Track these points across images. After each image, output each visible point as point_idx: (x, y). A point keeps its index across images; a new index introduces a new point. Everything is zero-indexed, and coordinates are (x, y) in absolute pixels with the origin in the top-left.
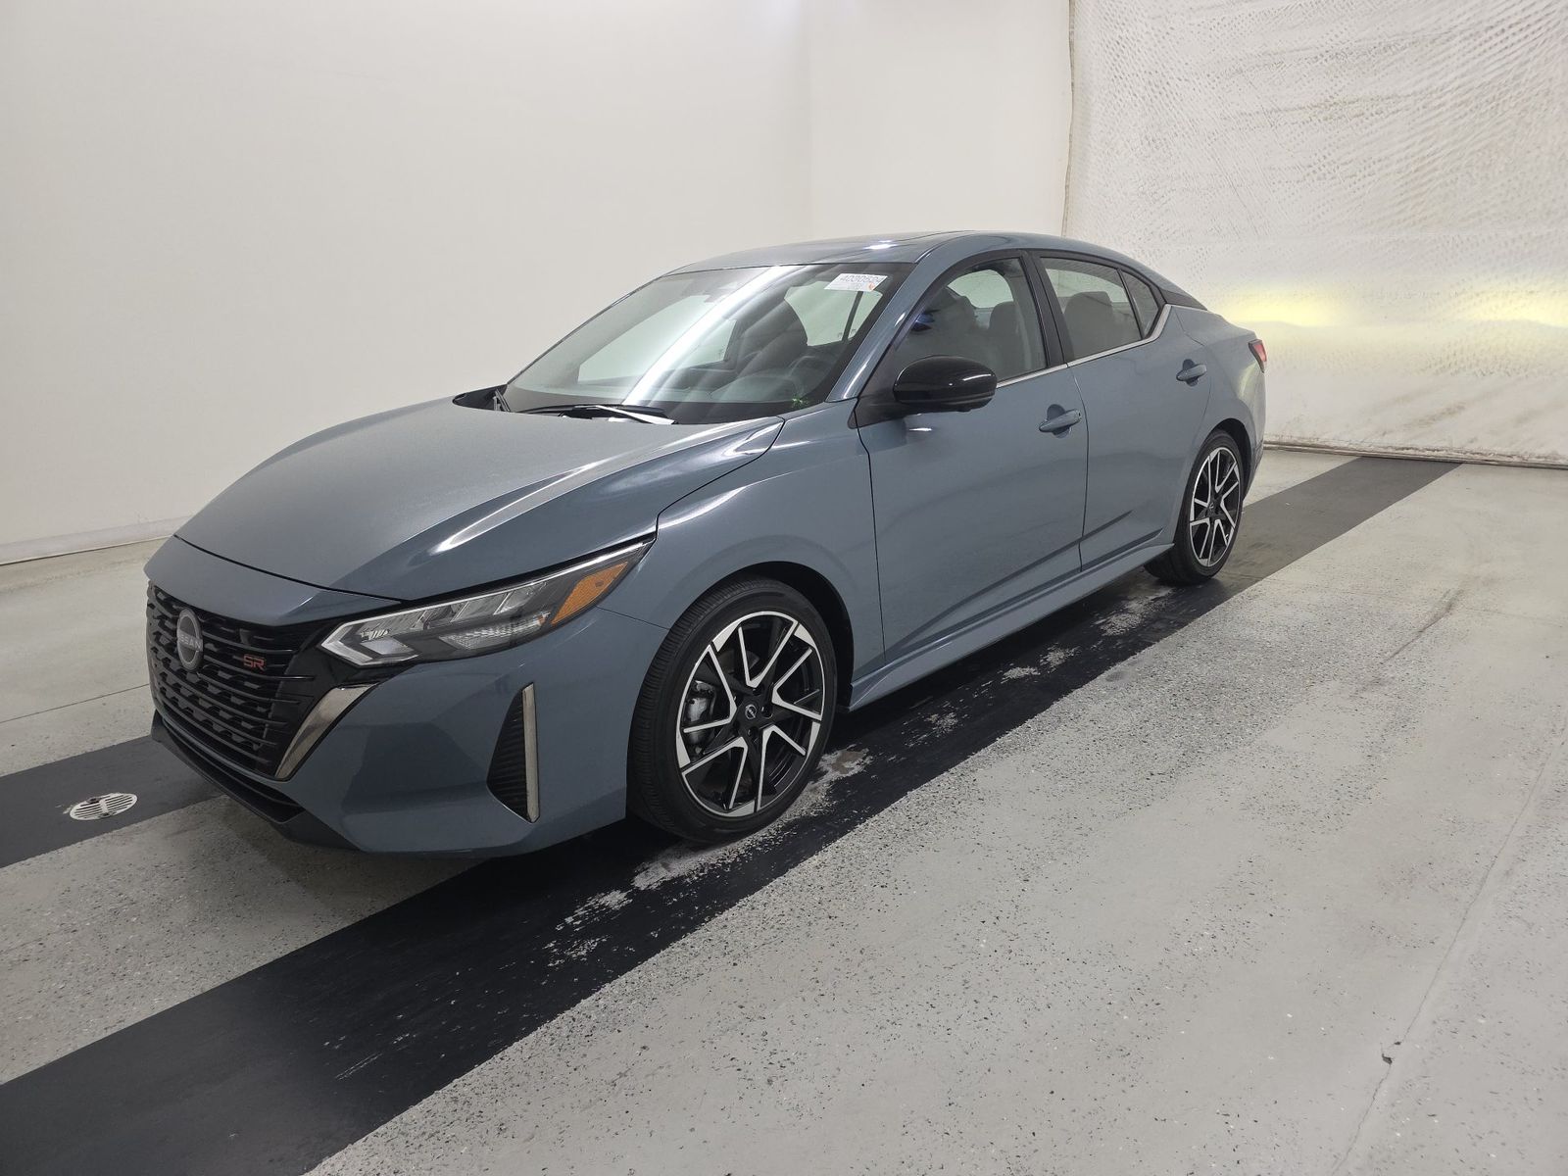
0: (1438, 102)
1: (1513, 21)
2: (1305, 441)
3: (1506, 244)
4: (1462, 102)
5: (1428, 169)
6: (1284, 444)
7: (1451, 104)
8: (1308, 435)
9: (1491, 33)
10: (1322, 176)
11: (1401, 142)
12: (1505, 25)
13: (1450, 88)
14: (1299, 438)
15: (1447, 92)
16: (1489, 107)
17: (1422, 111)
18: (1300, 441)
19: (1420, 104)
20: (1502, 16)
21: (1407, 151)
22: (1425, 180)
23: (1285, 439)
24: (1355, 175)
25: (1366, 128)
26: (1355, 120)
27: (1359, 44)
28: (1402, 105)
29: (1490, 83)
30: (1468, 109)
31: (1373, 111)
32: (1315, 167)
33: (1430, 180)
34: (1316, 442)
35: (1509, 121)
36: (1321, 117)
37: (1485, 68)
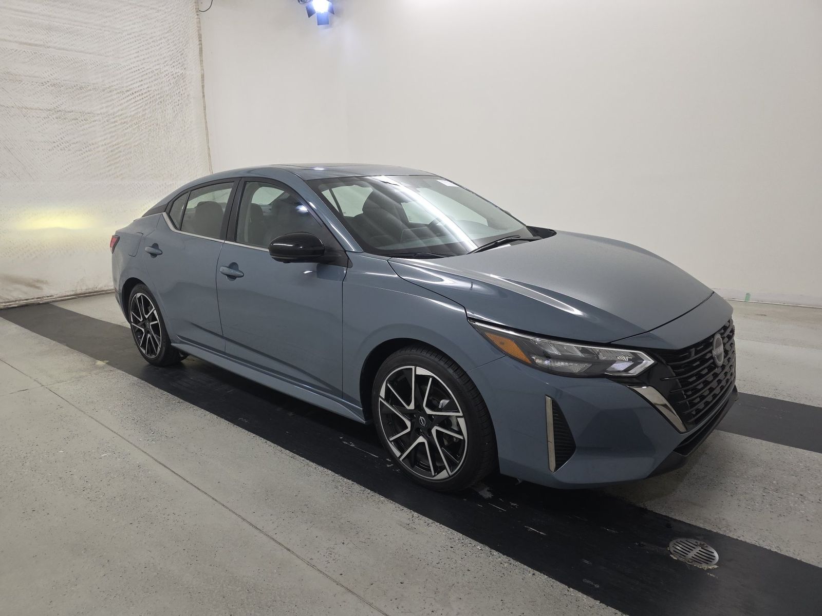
0: (113, 120)
1: (136, 90)
2: (90, 291)
3: (158, 187)
4: (125, 123)
5: (117, 151)
6: (80, 294)
7: (119, 122)
8: (91, 287)
9: (128, 93)
10: (63, 149)
11: (101, 136)
12: (134, 91)
13: (117, 114)
14: (86, 290)
15: (116, 116)
16: (136, 126)
17: (107, 123)
18: (87, 291)
19: (105, 119)
20: (130, 87)
21: (105, 141)
22: (117, 156)
23: (79, 292)
24: (81, 150)
25: (81, 127)
26: (73, 121)
27: (65, 82)
28: (96, 118)
29: (133, 116)
30: (128, 126)
31: (83, 118)
32: (58, 143)
33: (119, 157)
34: (96, 290)
35: (145, 134)
36: (54, 116)
37: (130, 109)
